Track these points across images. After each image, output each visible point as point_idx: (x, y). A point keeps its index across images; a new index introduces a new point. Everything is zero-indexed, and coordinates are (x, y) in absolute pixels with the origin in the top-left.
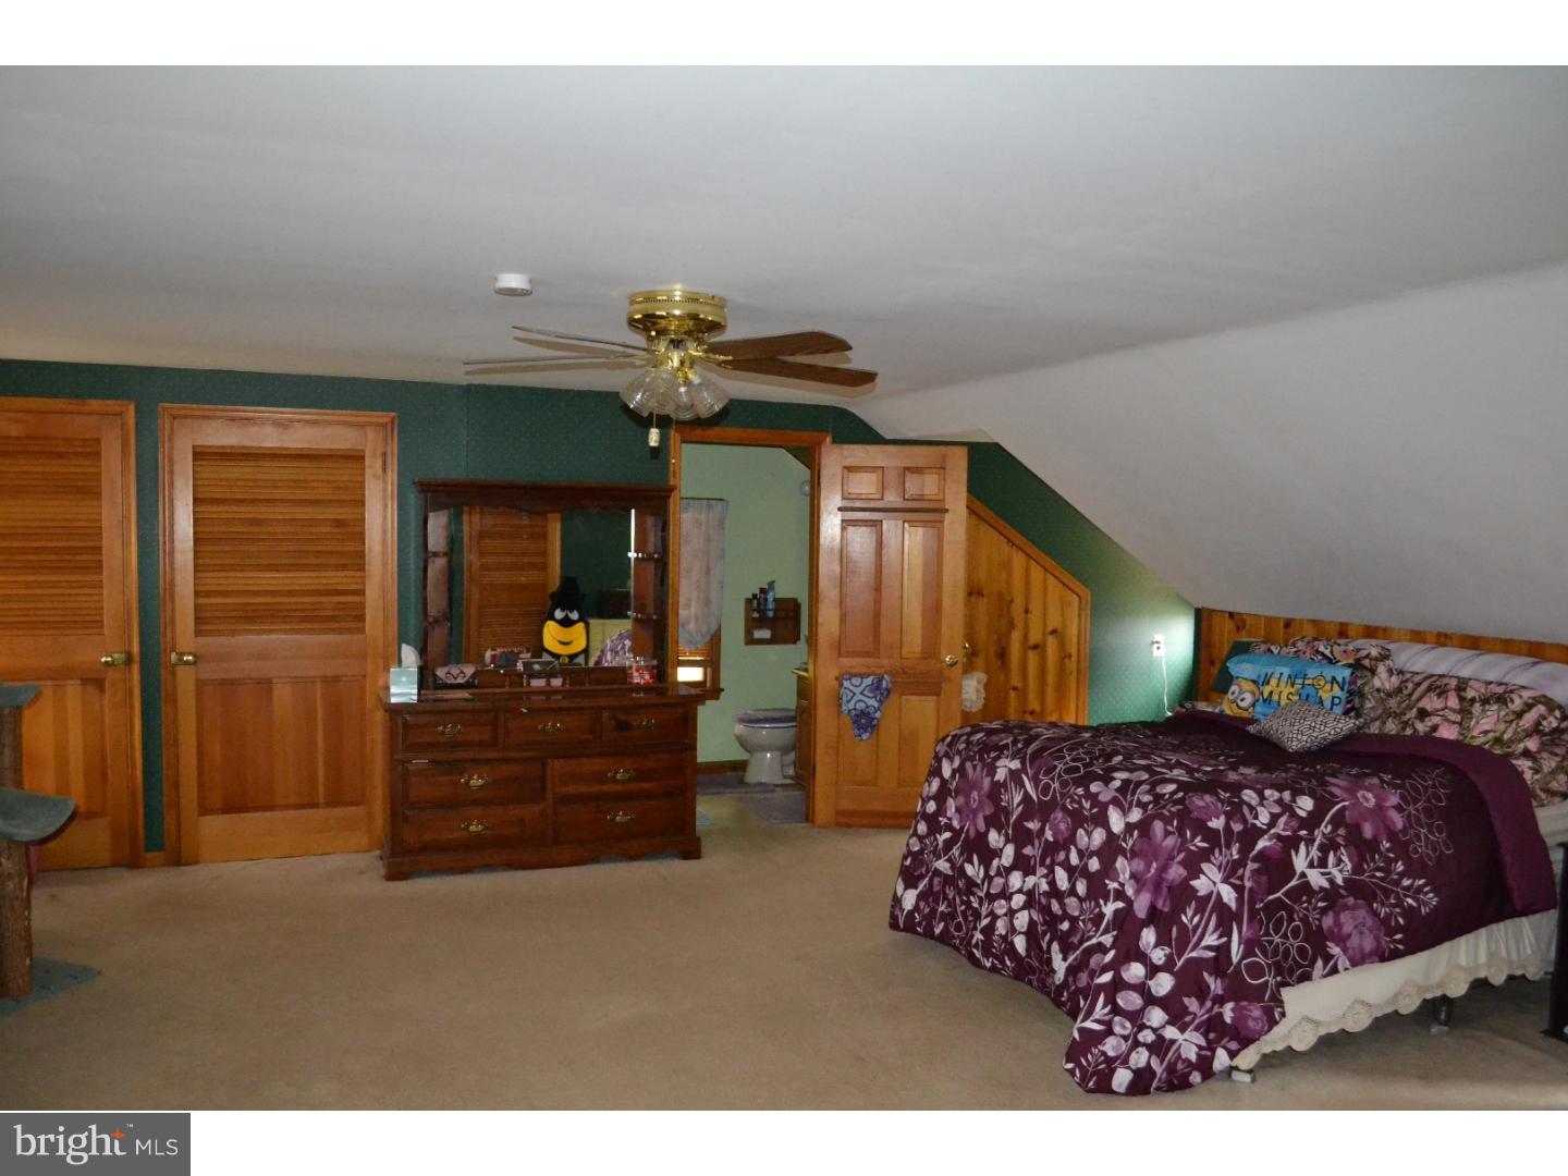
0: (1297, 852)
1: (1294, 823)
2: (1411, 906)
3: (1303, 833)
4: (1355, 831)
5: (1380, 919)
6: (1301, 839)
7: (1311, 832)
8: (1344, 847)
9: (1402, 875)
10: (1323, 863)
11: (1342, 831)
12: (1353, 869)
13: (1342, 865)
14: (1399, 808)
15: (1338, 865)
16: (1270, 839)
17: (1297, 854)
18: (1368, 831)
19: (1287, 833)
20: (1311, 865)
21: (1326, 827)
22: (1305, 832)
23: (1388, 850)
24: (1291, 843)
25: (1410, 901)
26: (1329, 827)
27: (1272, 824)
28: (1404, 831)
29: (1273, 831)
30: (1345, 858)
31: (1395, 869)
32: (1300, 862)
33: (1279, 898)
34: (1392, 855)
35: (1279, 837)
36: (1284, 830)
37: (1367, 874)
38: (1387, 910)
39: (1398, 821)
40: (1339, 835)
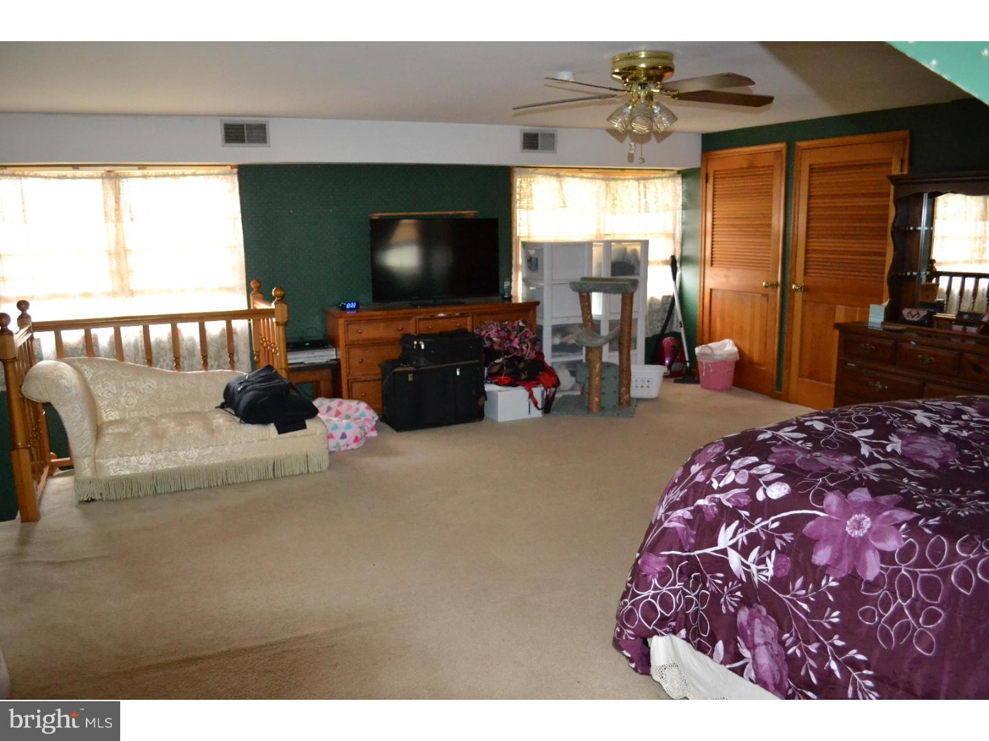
0: (727, 526)
1: (745, 501)
2: (831, 671)
3: (745, 513)
4: (806, 545)
5: (786, 654)
6: (740, 517)
7: (753, 518)
8: (778, 552)
9: (836, 628)
10: (745, 552)
11: (788, 537)
12: (773, 578)
13: (762, 567)
14: (886, 557)
15: (758, 564)
16: (711, 501)
17: (726, 528)
18: (822, 556)
19: (728, 504)
20: (734, 546)
21: (773, 522)
22: (747, 514)
23: (831, 589)
24: (727, 515)
25: (834, 666)
26: (776, 524)
27: (724, 490)
28: (873, 585)
29: (717, 496)
30: (770, 564)
31: (829, 616)
32: (725, 537)
33: (694, 556)
34: (831, 598)
35: (720, 504)
36: (728, 500)
37: (788, 596)
38: (798, 653)
39: (873, 568)
40: (781, 538)
